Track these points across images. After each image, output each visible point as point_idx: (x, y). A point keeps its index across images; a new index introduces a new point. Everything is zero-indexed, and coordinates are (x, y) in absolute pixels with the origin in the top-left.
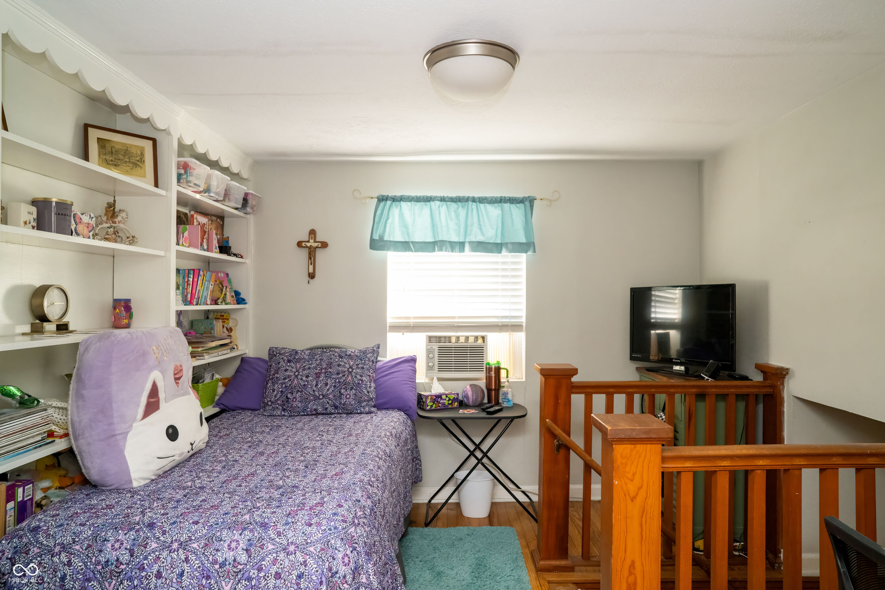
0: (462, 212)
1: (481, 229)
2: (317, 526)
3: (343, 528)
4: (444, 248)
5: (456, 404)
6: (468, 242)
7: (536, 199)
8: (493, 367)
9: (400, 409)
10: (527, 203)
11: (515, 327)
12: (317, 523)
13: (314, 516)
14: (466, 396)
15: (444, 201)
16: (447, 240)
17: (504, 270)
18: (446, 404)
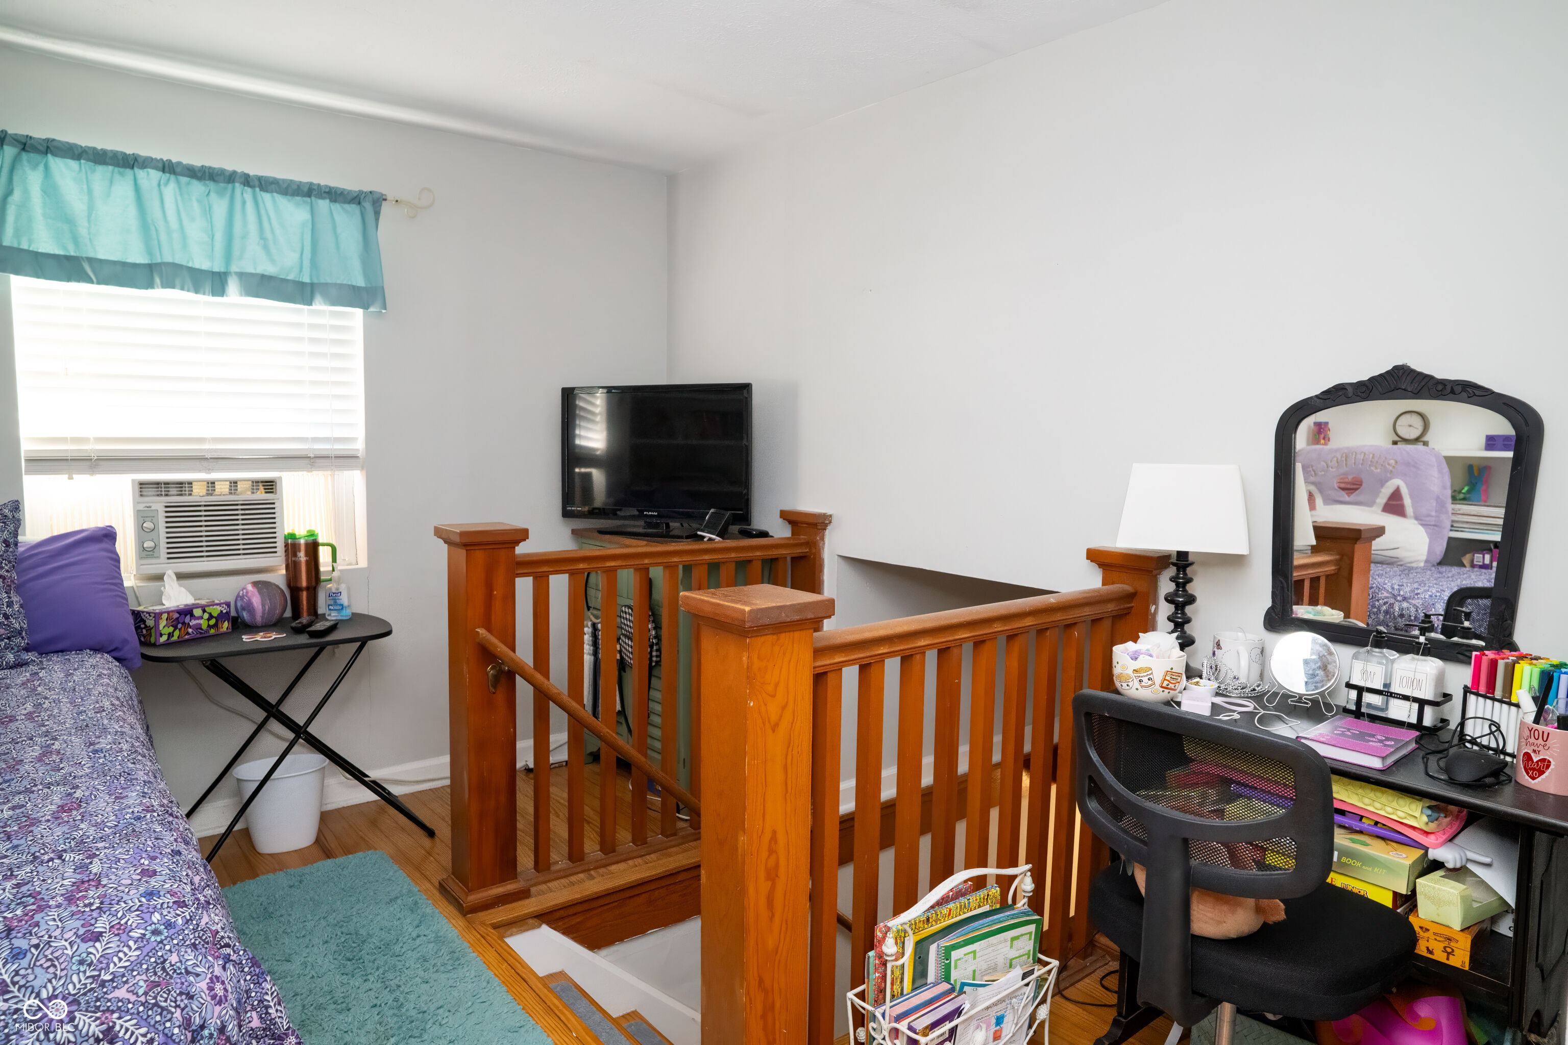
0: (220, 207)
1: (266, 247)
2: (118, 935)
3: (187, 921)
4: (178, 282)
5: (226, 624)
6: (236, 273)
7: (385, 200)
8: (302, 541)
9: (97, 649)
10: (368, 205)
11: (344, 460)
12: (112, 927)
13: (95, 914)
14: (249, 607)
15: (170, 173)
16: (184, 263)
17: (313, 340)
18: (204, 627)
